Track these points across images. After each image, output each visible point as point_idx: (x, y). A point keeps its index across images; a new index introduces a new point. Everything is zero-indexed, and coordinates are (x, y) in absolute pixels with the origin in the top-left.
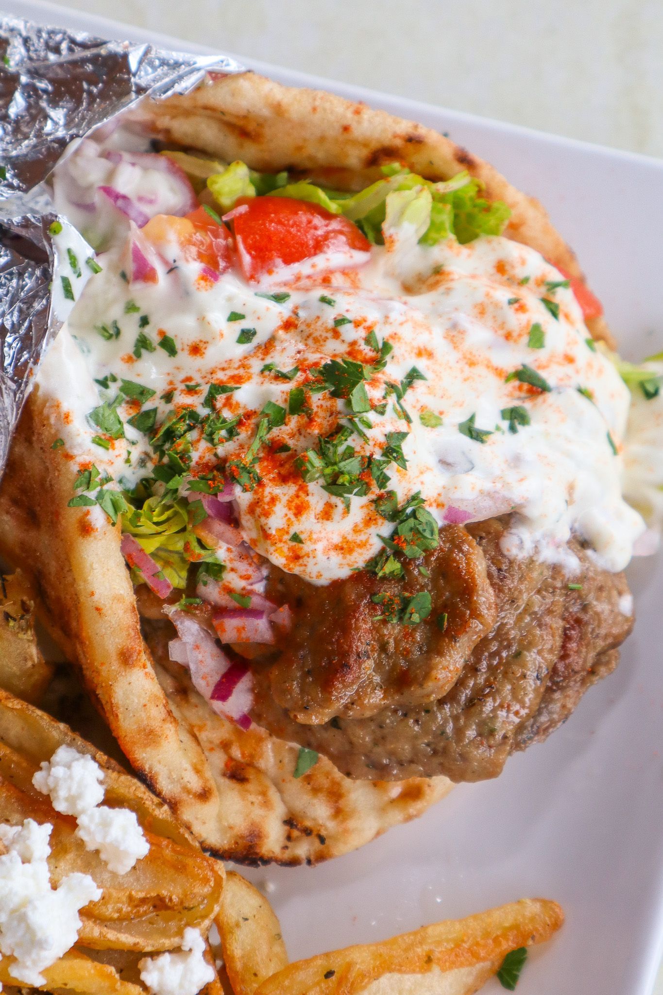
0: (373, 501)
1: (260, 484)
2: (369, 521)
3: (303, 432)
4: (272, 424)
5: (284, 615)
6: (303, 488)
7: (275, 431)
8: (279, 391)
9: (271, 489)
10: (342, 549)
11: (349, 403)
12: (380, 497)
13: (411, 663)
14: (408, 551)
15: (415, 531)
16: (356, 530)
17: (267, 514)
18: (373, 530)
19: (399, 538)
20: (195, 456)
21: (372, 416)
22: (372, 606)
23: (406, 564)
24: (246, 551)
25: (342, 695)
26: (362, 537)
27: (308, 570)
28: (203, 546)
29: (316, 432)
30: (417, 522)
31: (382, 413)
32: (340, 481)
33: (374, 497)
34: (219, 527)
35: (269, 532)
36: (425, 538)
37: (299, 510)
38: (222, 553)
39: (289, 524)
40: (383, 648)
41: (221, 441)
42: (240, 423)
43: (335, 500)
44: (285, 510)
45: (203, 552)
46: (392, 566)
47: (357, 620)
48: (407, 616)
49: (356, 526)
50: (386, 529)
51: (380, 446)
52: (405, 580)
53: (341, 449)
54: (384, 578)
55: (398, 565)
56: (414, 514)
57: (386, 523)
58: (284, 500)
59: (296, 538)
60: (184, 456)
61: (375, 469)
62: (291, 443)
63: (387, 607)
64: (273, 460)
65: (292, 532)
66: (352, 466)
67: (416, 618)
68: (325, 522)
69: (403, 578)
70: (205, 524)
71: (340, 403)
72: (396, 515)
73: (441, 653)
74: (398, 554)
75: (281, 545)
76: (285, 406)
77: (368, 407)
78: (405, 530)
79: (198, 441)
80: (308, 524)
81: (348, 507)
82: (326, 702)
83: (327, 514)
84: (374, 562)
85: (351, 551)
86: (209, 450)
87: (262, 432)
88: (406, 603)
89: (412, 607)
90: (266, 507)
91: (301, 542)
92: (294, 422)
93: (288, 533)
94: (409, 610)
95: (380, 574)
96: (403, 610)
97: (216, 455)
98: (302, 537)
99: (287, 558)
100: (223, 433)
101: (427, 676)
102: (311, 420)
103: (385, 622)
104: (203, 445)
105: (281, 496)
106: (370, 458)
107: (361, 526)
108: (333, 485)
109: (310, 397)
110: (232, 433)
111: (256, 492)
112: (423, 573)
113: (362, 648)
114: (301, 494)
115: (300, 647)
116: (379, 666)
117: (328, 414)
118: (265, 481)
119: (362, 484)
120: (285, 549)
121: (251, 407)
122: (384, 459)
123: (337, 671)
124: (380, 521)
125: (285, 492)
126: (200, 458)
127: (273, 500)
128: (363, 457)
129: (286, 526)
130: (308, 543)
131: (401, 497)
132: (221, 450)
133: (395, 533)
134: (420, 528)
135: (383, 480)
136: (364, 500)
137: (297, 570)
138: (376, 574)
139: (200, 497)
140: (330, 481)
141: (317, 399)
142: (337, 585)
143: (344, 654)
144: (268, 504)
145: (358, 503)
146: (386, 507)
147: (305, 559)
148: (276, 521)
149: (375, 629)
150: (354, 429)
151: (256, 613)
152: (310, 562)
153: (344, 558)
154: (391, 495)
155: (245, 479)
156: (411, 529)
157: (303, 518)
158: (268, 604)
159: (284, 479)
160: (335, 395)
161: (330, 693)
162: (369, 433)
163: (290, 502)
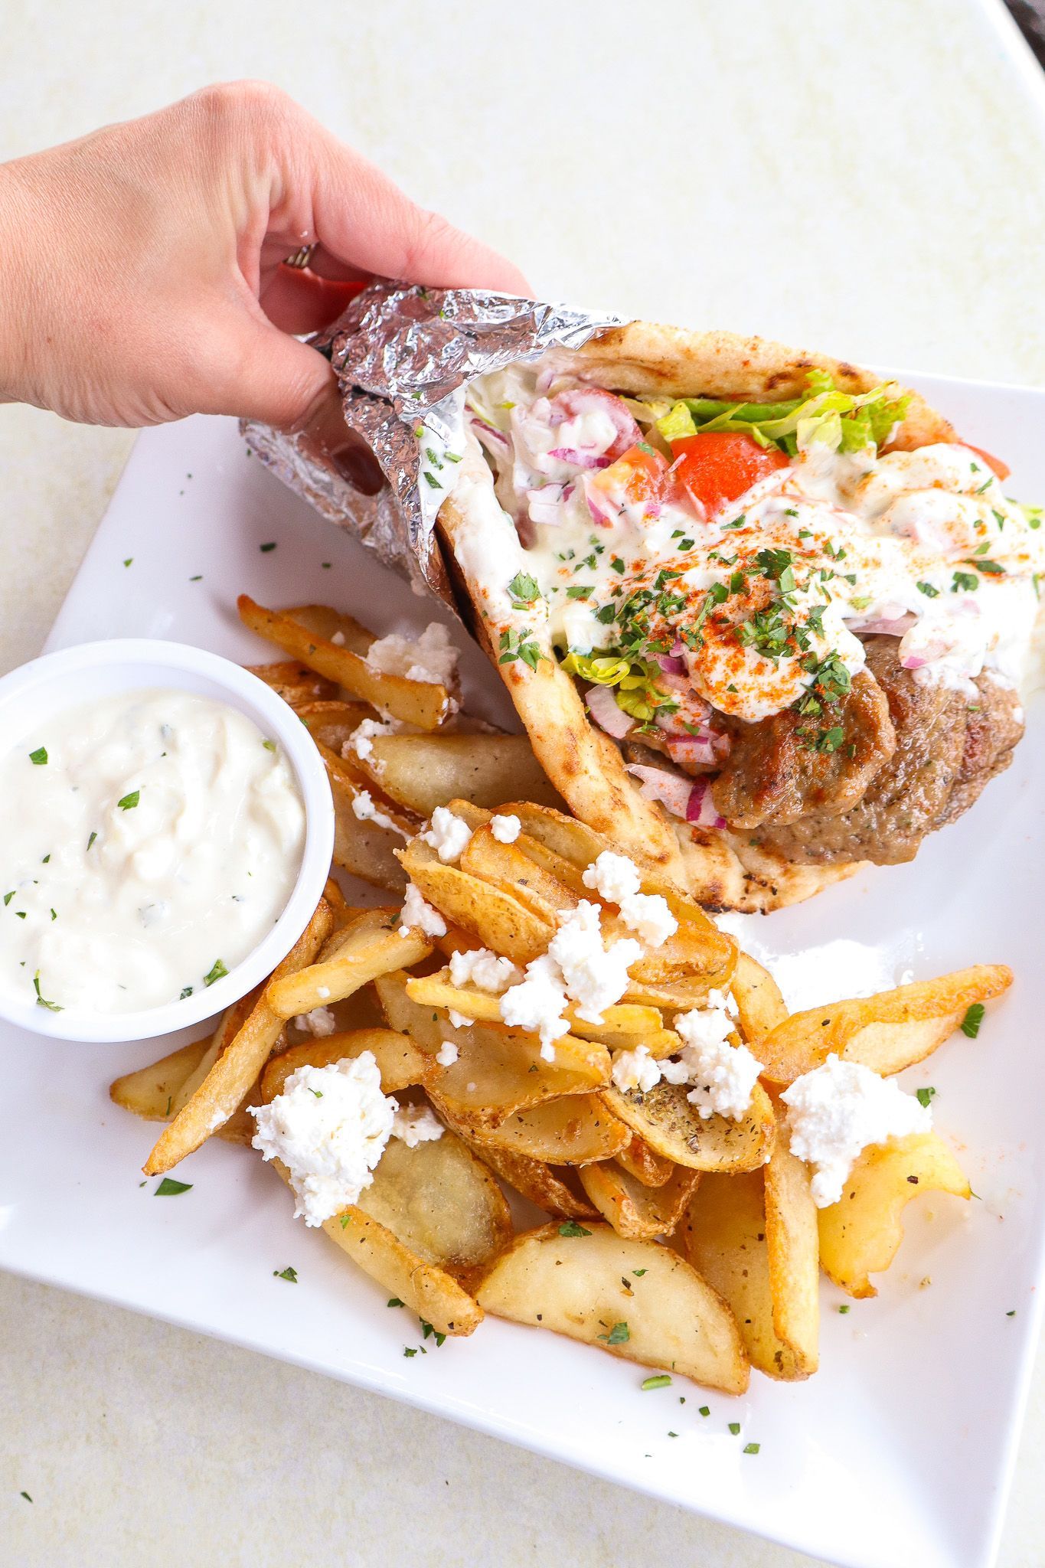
0: (798, 660)
1: (704, 645)
2: (794, 673)
3: (742, 608)
4: (716, 600)
5: (724, 743)
6: (740, 651)
7: (719, 606)
8: (723, 575)
9: (713, 650)
10: (772, 695)
11: (778, 585)
12: (803, 657)
13: (824, 783)
14: (826, 695)
15: (832, 679)
16: (783, 681)
17: (709, 670)
18: (798, 680)
19: (820, 686)
20: (652, 625)
21: (797, 594)
22: (795, 737)
23: (824, 705)
24: (695, 696)
25: (769, 807)
26: (788, 686)
27: (744, 712)
28: (661, 695)
29: (753, 607)
30: (834, 673)
31: (806, 591)
32: (770, 646)
33: (798, 657)
34: (673, 679)
35: (711, 684)
36: (840, 685)
37: (735, 668)
38: (677, 698)
39: (727, 677)
40: (804, 771)
41: (672, 614)
42: (688, 599)
43: (766, 660)
44: (724, 667)
45: (661, 698)
46: (813, 706)
47: (783, 747)
48: (824, 746)
49: (783, 677)
50: (808, 679)
51: (805, 617)
52: (822, 716)
53: (771, 621)
54: (806, 716)
55: (818, 706)
56: (831, 667)
57: (809, 674)
58: (724, 659)
59: (732, 688)
60: (644, 626)
61: (798, 635)
62: (730, 617)
63: (807, 737)
64: (714, 627)
65: (729, 685)
66: (779, 635)
67: (830, 748)
68: (757, 676)
69: (821, 716)
70: (661, 678)
71: (771, 583)
72: (815, 669)
73: (850, 776)
74: (818, 697)
75: (721, 694)
76: (728, 587)
77: (795, 587)
78: (824, 680)
79: (654, 613)
80: (742, 678)
81: (777, 665)
82: (757, 811)
83: (760, 669)
84: (798, 703)
85: (779, 696)
86: (663, 620)
87: (708, 607)
88: (823, 736)
89: (827, 739)
90: (709, 664)
91: (736, 691)
92: (734, 599)
93: (725, 685)
94: (825, 742)
95: (803, 713)
96: (820, 741)
97: (667, 624)
98: (737, 687)
99: (726, 704)
100: (674, 607)
101: (838, 793)
102: (749, 598)
103: (805, 750)
104: (658, 617)
105: (721, 656)
106: (794, 627)
107: (787, 677)
108: (764, 649)
109: (747, 579)
110: (681, 607)
111: (701, 653)
112: (837, 712)
113: (787, 770)
114: (740, 656)
115: (736, 768)
116: (799, 785)
117: (762, 593)
118: (709, 643)
119: (788, 647)
120: (724, 698)
121: (699, 588)
122: (807, 627)
123: (766, 788)
124: (803, 673)
125: (725, 653)
126: (656, 626)
127: (715, 659)
128: (788, 627)
129: (724, 680)
130: (743, 691)
131: (820, 656)
132: (672, 621)
133: (816, 681)
134: (837, 678)
135: (805, 644)
136: (791, 660)
137: (734, 712)
138: (800, 712)
139: (655, 658)
140: (762, 646)
141: (753, 581)
142: (769, 721)
143: (773, 775)
144: (711, 662)
145: (785, 663)
146: (808, 664)
147: (741, 704)
148: (717, 675)
149: (798, 755)
150: (781, 606)
151: (702, 740)
152: (745, 706)
153: (773, 702)
154: (812, 655)
155: (693, 643)
156: (829, 679)
157: (739, 673)
158: (712, 733)
159: (726, 643)
160: (767, 576)
161: (760, 804)
162: (795, 608)
163: (729, 660)
